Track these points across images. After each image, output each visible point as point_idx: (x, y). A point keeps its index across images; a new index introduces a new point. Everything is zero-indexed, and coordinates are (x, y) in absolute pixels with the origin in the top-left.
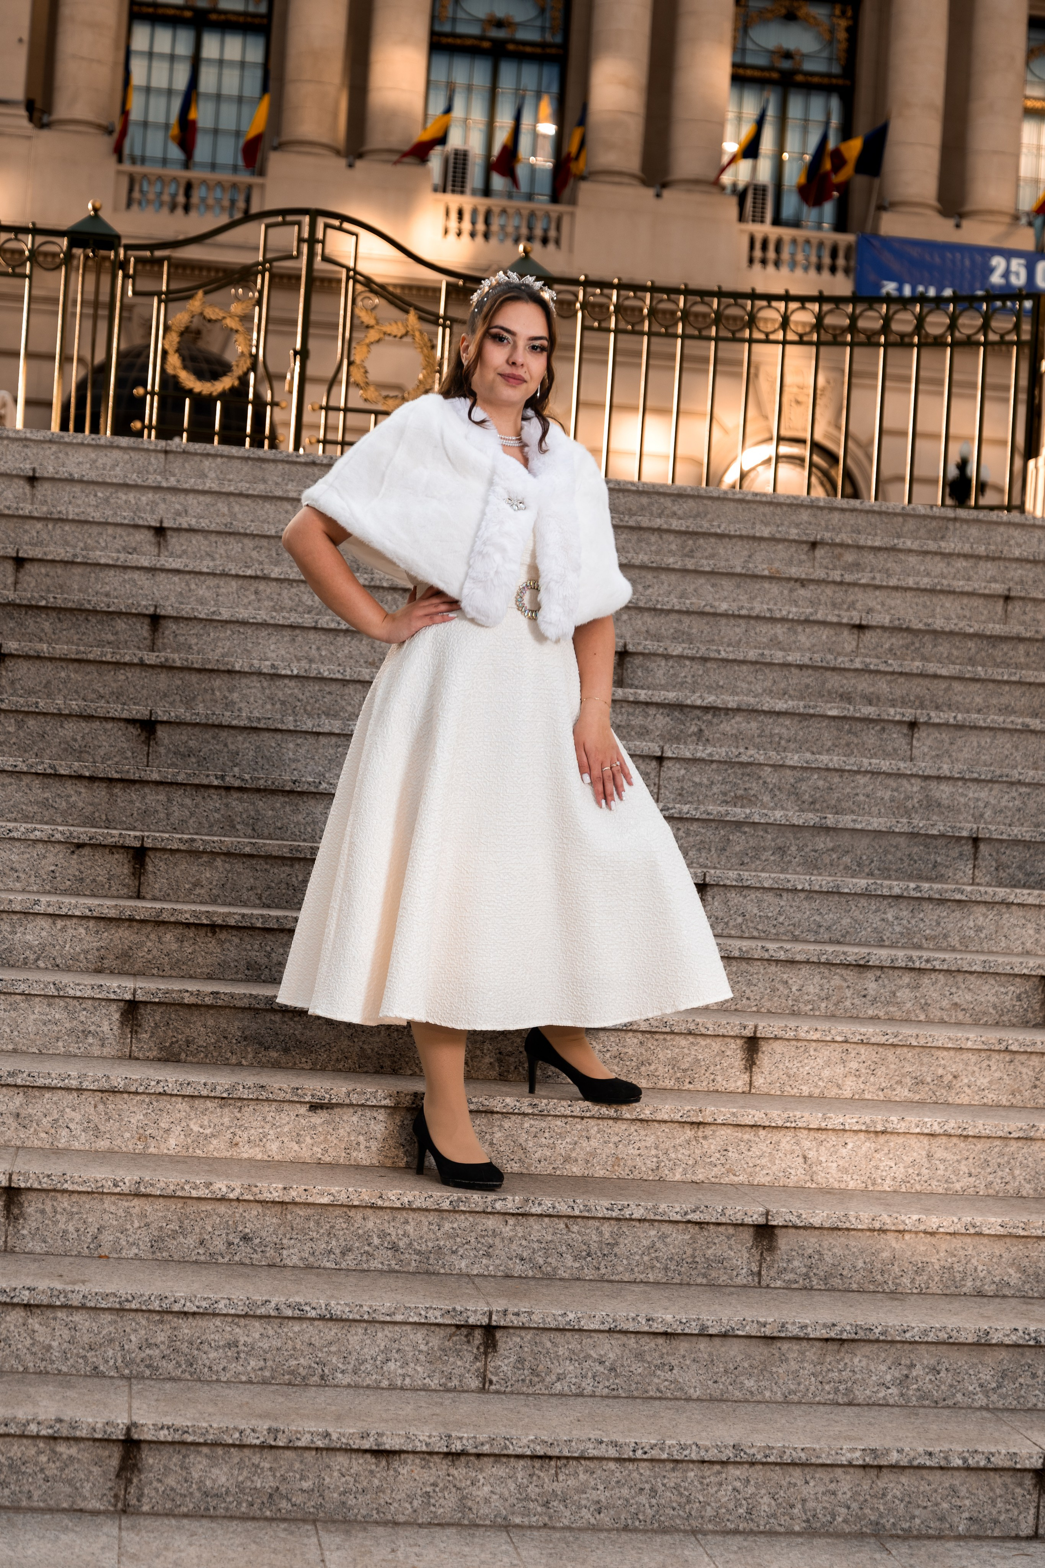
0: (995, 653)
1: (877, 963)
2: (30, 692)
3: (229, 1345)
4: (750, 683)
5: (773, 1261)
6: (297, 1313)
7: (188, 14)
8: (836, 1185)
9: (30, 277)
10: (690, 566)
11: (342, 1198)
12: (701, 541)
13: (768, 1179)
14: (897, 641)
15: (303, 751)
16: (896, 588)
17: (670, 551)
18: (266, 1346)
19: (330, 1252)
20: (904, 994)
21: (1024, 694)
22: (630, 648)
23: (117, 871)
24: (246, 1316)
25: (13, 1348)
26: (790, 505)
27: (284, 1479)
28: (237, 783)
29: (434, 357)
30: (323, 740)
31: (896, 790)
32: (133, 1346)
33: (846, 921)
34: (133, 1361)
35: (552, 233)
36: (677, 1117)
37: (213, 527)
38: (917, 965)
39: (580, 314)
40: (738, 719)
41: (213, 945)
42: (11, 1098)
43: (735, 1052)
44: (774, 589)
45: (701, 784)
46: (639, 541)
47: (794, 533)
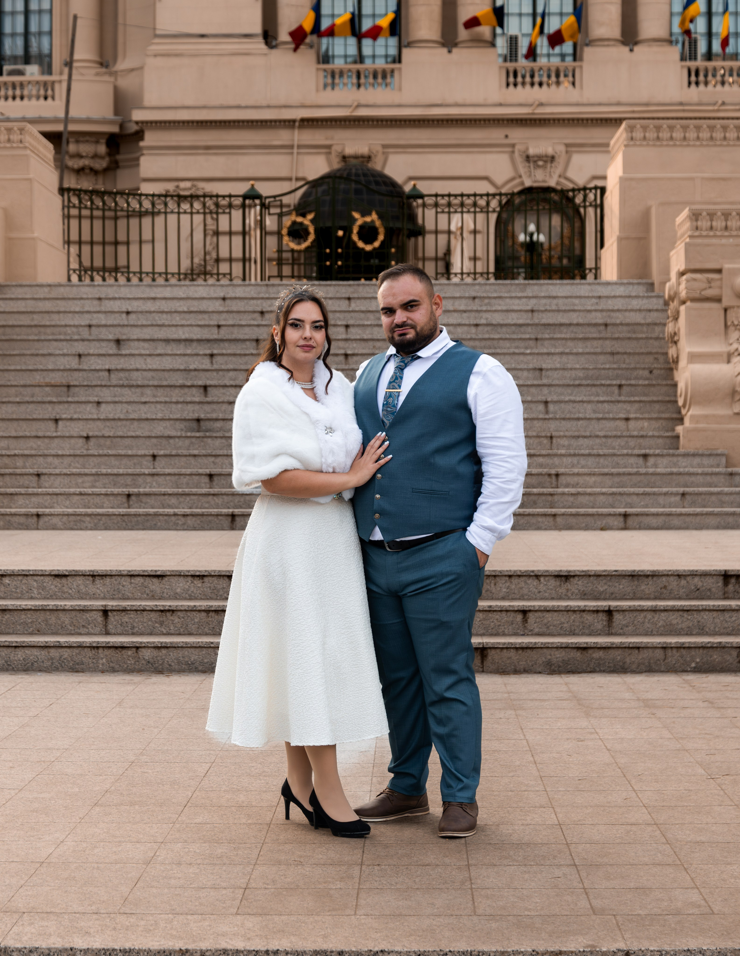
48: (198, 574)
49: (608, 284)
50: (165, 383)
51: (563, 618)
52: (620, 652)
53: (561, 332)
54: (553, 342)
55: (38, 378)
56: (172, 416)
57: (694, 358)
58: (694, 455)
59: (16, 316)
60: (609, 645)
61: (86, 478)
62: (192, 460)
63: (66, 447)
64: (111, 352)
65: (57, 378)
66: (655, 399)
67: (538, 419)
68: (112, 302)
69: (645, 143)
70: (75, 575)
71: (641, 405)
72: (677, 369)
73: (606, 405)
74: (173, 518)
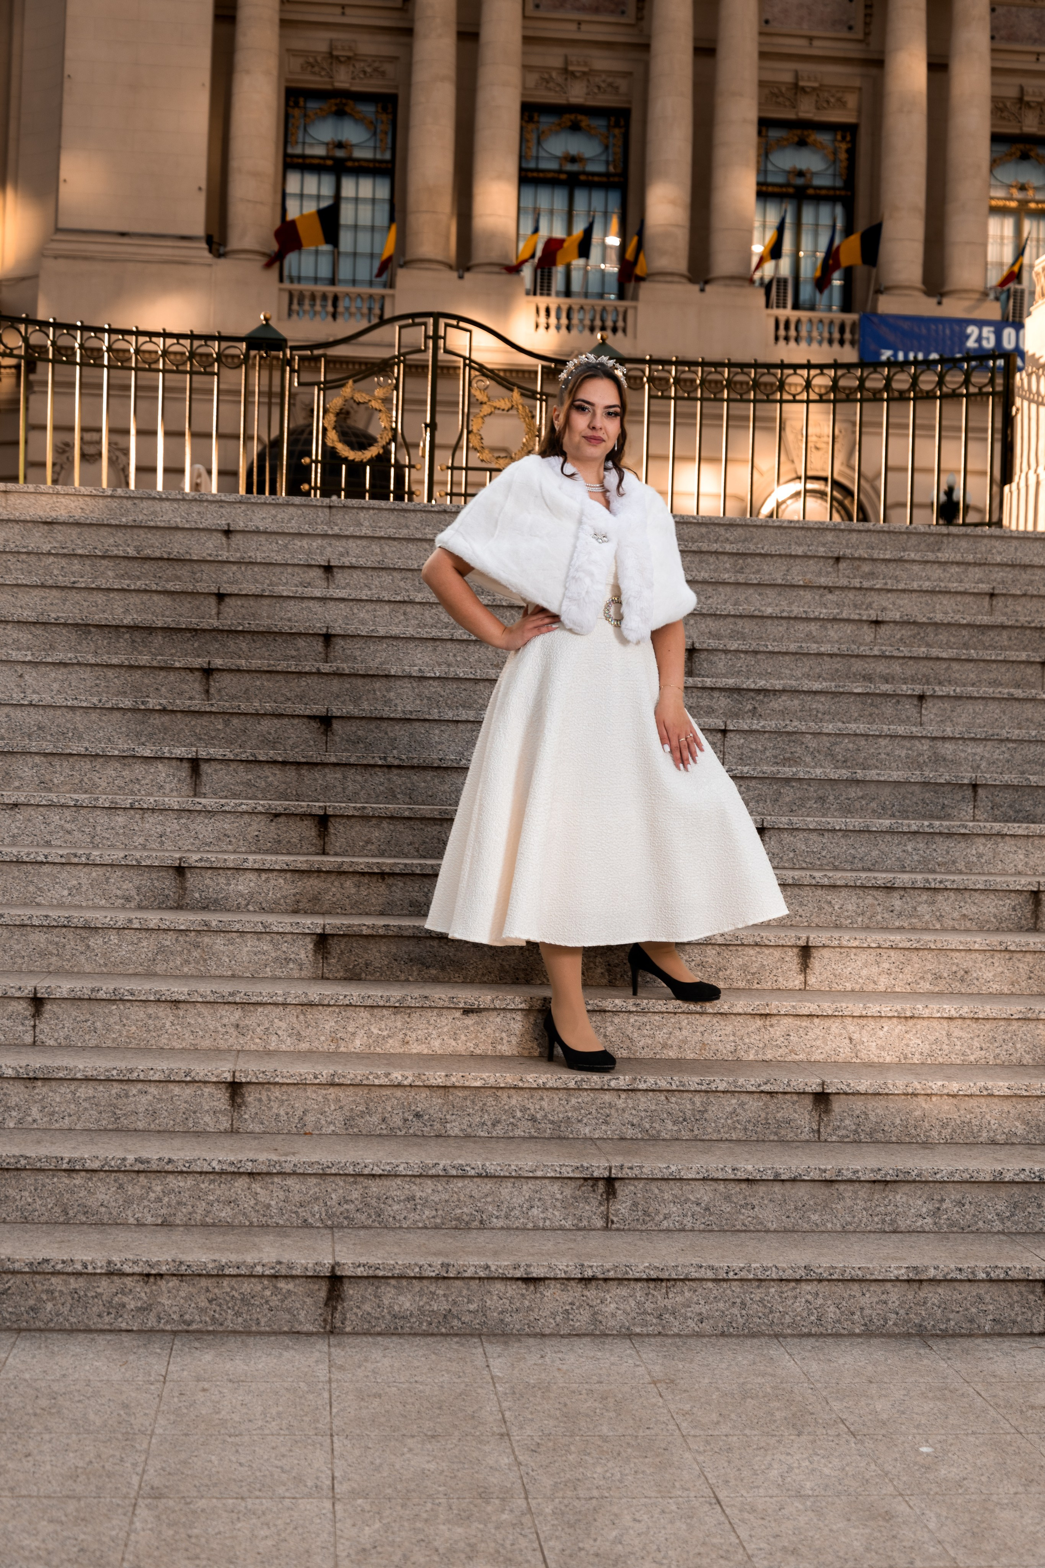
0: (984, 639)
1: (901, 885)
2: (234, 698)
3: (408, 1199)
4: (792, 670)
5: (829, 1121)
6: (460, 1172)
7: (329, 162)
8: (876, 1060)
9: (218, 374)
10: (741, 580)
11: (492, 1082)
12: (749, 560)
13: (822, 1056)
14: (906, 632)
15: (446, 736)
16: (904, 591)
17: (725, 569)
18: (437, 1199)
19: (484, 1124)
20: (923, 909)
21: (1008, 670)
22: (697, 646)
23: (307, 833)
24: (420, 1176)
25: (241, 1207)
26: (818, 529)
27: (455, 1303)
28: (396, 762)
29: (534, 424)
30: (461, 727)
31: (910, 749)
32: (334, 1203)
33: (875, 853)
34: (334, 1214)
35: (620, 324)
36: (750, 1010)
37: (369, 564)
38: (933, 885)
39: (647, 386)
40: (784, 698)
41: (383, 888)
42: (232, 1012)
43: (792, 959)
44: (808, 595)
45: (756, 750)
46: (701, 562)
47: (821, 551)
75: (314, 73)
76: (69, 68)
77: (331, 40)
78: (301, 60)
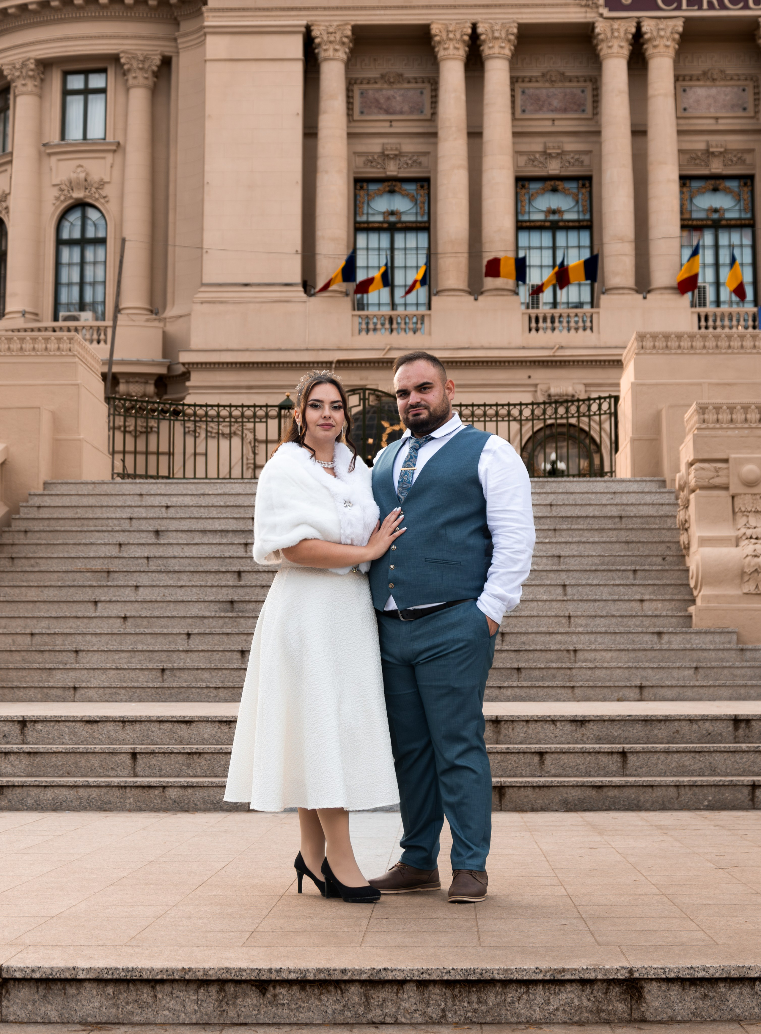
7: (385, 225)
35: (588, 324)
48: (225, 719)
49: (622, 481)
50: (201, 569)
51: (579, 760)
52: (634, 790)
53: (578, 524)
54: (570, 532)
55: (80, 565)
56: (206, 599)
57: (704, 541)
58: (706, 633)
59: (61, 510)
60: (624, 783)
61: (123, 655)
62: (225, 638)
63: (104, 627)
64: (150, 542)
65: (98, 565)
66: (668, 582)
67: (556, 601)
68: (152, 498)
69: (654, 351)
70: (106, 721)
71: (655, 588)
72: (688, 556)
73: (621, 588)
74: (205, 691)
75: (373, 167)
76: (207, 178)
77: (383, 144)
78: (363, 159)
